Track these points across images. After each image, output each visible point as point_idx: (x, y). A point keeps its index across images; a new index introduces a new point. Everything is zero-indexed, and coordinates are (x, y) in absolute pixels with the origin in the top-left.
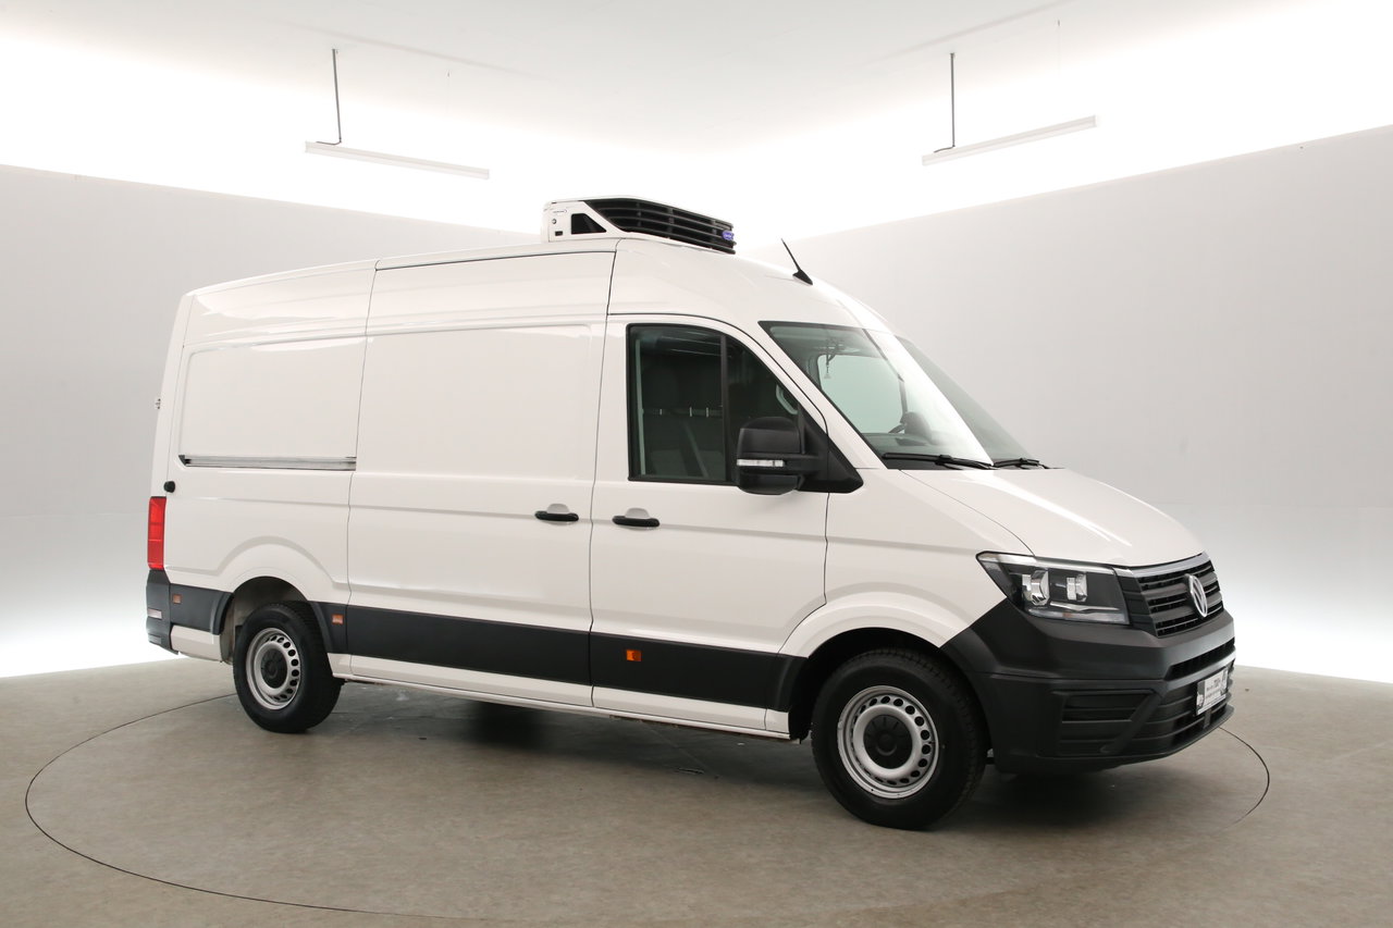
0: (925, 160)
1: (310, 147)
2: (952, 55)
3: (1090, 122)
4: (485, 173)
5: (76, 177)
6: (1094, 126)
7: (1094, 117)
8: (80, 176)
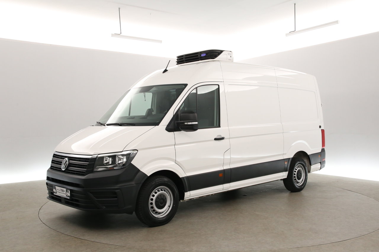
0: (287, 35)
1: (113, 35)
2: (295, 4)
3: (337, 22)
4: (161, 42)
5: (50, 45)
6: (338, 23)
7: (338, 21)
8: (51, 45)
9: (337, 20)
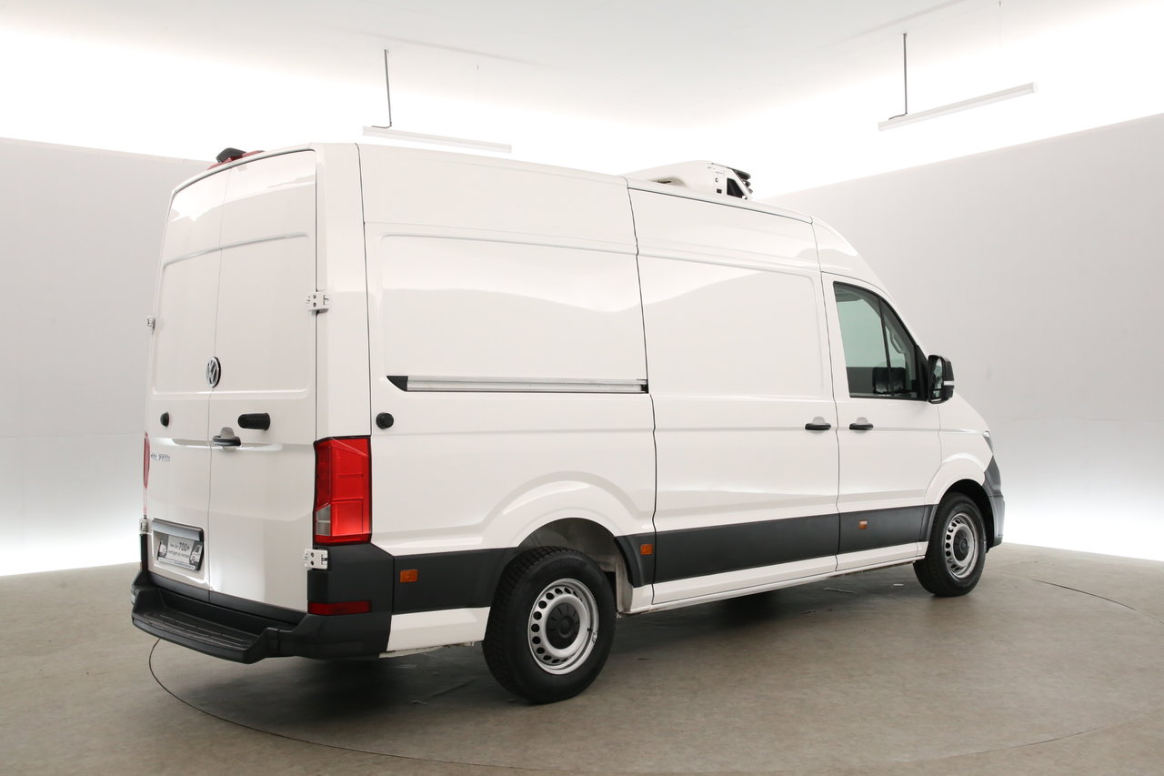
0: (881, 126)
1: (366, 130)
2: (905, 35)
7: (1032, 84)
9: (1029, 82)
